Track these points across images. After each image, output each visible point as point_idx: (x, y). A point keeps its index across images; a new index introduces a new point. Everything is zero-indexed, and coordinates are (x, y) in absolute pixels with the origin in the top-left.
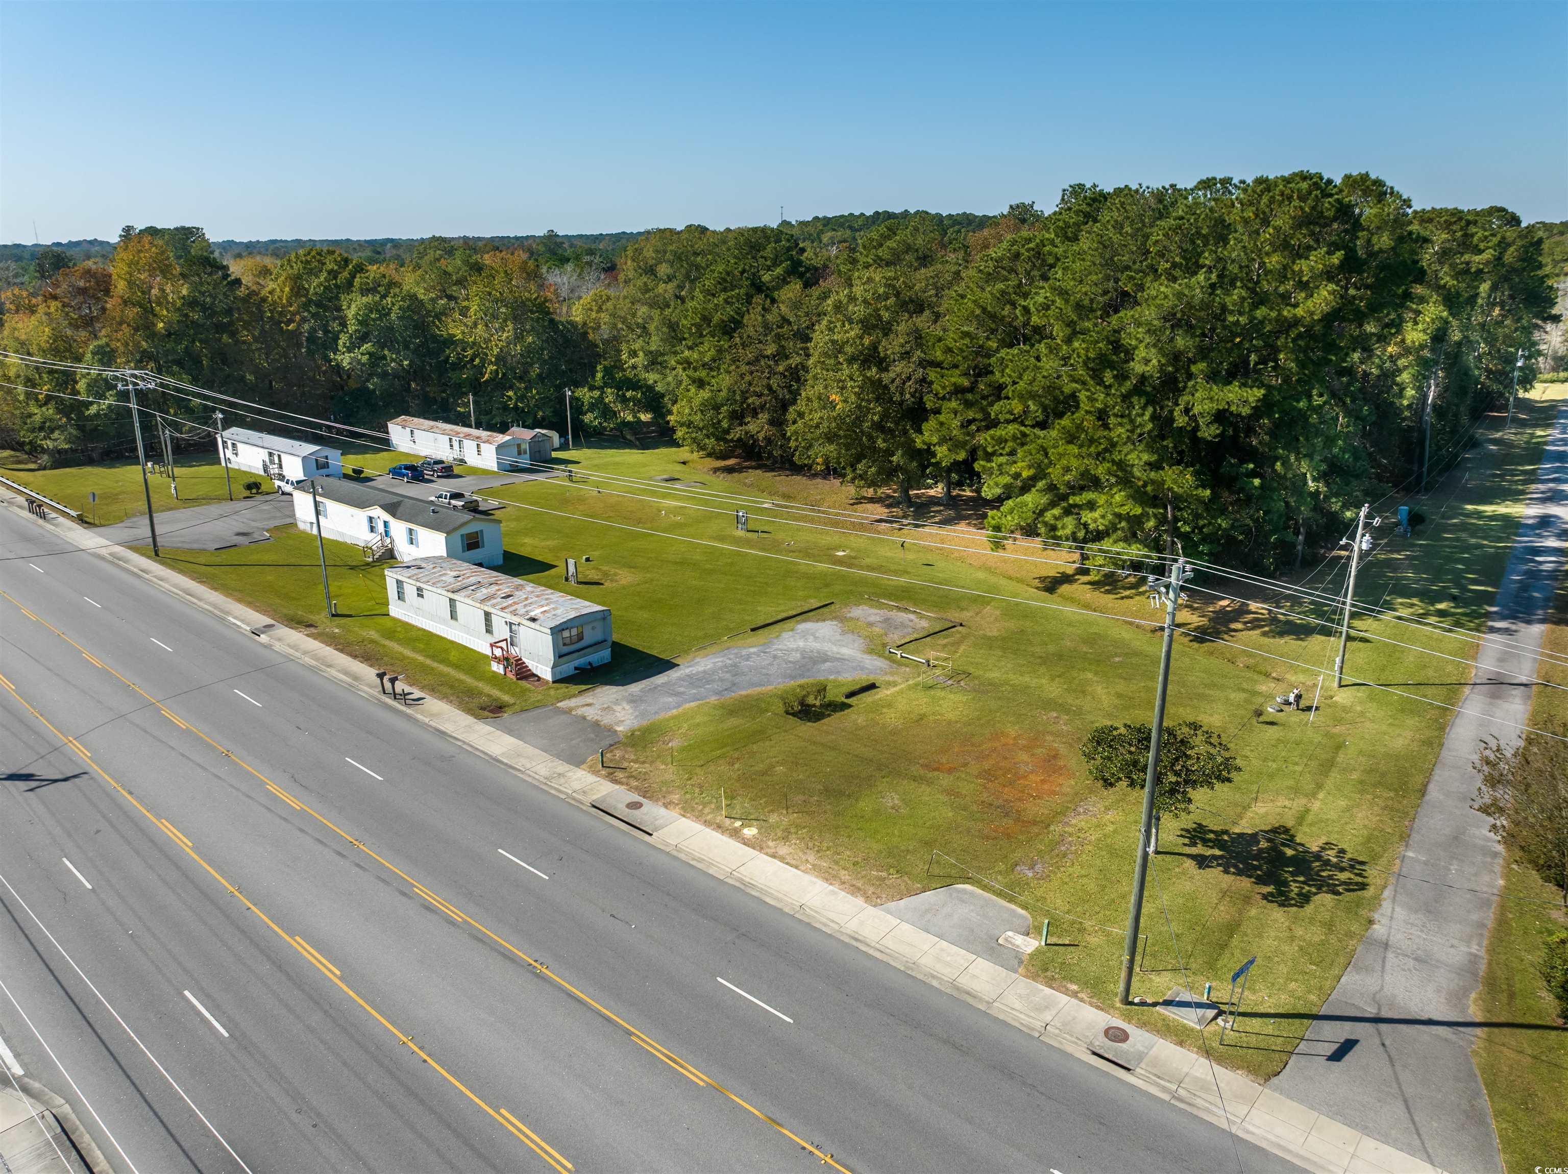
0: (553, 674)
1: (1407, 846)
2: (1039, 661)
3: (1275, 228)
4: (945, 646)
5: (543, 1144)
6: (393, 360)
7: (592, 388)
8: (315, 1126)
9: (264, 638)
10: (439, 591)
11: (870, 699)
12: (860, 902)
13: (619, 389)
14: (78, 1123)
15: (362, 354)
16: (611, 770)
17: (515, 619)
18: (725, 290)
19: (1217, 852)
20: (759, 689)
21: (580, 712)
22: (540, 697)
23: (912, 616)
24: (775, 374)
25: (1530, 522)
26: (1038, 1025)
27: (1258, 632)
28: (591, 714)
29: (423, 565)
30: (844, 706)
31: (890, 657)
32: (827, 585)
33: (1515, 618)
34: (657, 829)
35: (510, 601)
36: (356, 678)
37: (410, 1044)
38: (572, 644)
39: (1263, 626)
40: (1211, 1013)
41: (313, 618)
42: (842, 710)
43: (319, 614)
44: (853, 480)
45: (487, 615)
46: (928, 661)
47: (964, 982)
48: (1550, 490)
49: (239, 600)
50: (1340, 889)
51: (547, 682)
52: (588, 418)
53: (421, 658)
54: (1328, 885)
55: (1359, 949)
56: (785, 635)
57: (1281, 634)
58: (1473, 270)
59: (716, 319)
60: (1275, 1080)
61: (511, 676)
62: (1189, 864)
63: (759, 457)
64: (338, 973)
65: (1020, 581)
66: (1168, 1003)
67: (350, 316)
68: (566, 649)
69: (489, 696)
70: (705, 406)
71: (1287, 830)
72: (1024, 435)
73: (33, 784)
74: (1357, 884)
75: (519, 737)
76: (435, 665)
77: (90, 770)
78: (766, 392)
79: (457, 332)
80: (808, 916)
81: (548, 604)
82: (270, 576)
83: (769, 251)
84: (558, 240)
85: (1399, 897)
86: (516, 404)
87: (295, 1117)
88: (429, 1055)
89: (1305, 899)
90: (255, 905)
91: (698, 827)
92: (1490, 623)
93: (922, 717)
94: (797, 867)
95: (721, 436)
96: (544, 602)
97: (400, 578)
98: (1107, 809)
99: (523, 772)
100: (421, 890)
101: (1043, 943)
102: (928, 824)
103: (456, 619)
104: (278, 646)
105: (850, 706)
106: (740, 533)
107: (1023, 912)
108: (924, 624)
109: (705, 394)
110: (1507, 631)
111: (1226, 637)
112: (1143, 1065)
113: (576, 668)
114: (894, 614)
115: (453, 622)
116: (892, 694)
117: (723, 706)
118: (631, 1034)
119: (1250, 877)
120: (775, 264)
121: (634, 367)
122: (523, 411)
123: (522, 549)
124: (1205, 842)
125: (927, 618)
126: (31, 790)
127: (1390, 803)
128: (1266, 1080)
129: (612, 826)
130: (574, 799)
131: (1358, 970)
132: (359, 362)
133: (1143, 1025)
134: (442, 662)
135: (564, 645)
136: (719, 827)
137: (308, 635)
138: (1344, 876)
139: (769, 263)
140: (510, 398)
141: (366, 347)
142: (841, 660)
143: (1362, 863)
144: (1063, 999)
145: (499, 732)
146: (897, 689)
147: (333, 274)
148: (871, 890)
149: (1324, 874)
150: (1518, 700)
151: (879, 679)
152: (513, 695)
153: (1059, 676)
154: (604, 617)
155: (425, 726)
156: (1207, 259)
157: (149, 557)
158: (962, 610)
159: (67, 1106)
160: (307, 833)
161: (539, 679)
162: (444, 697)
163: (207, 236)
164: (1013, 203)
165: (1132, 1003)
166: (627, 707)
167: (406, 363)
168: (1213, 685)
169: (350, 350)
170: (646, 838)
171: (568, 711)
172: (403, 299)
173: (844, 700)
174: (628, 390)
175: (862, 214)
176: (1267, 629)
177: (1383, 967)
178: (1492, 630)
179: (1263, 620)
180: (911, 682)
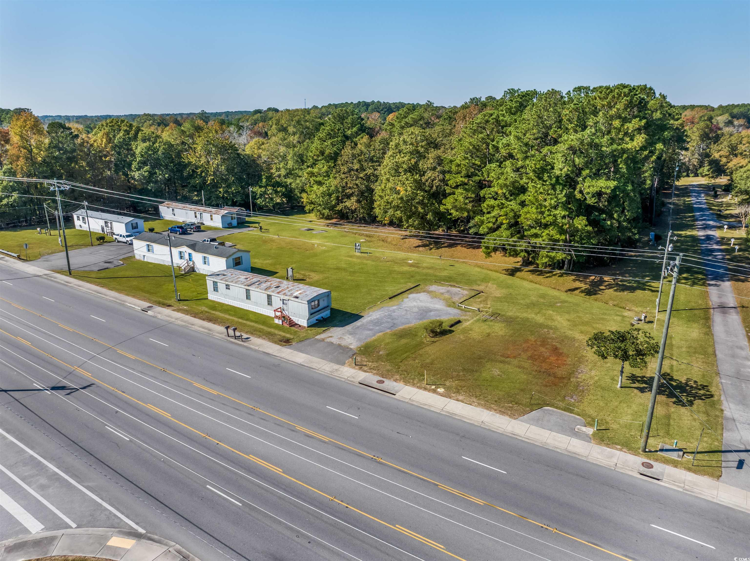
0: (308, 323)
1: (720, 377)
2: (525, 307)
3: (617, 109)
4: (481, 302)
5: (424, 538)
6: (160, 174)
7: (261, 187)
8: (309, 542)
9: (150, 313)
10: (240, 286)
11: (461, 328)
12: (507, 418)
13: (274, 187)
14: (188, 553)
15: (145, 172)
16: (360, 366)
17: (286, 298)
18: (330, 138)
19: (646, 386)
20: (407, 326)
21: (329, 340)
22: (305, 335)
23: (459, 289)
24: (358, 178)
25: (703, 238)
26: (612, 464)
27: (612, 290)
28: (335, 340)
29: (225, 274)
30: (451, 332)
31: (459, 308)
32: (412, 277)
33: (717, 279)
34: (397, 392)
35: (280, 289)
36: (210, 330)
37: (335, 500)
38: (315, 308)
39: (614, 287)
40: (681, 453)
41: (169, 302)
42: (450, 333)
43: (171, 300)
44: (408, 227)
45: (269, 297)
46: (479, 309)
47: (570, 448)
48: (704, 224)
49: (127, 295)
50: (703, 397)
51: (304, 327)
52: (259, 201)
53: (236, 319)
54: (698, 396)
55: (724, 422)
56: (406, 300)
57: (623, 290)
58: (675, 128)
59: (327, 152)
60: (721, 479)
61: (286, 326)
62: (636, 391)
63: (347, 218)
64: (281, 470)
65: (496, 271)
66: (662, 450)
67: (137, 153)
68: (313, 311)
69: (279, 335)
70: (323, 194)
71: (669, 375)
72: (502, 204)
73: (68, 391)
74: (709, 395)
75: (307, 353)
76: (245, 322)
77: (95, 383)
78: (355, 187)
79: (193, 160)
80: (487, 426)
81: (300, 290)
82: (135, 283)
83: (349, 120)
84: (207, 115)
85: (728, 399)
86: (223, 195)
87: (296, 539)
88: (347, 504)
89: (691, 403)
90: (220, 442)
91: (415, 390)
92: (708, 282)
93: (489, 335)
94: (471, 405)
95: (332, 208)
96: (297, 289)
97: (216, 280)
98: (591, 370)
99: (318, 370)
100: (299, 428)
101: (595, 429)
102: (518, 382)
103: (250, 299)
104: (159, 316)
105: (453, 331)
106: (359, 254)
107: (578, 417)
108: (466, 292)
109: (323, 189)
110: (716, 285)
111: (600, 292)
112: (665, 477)
113: (317, 320)
114: (450, 288)
115: (248, 301)
116: (469, 325)
117: (395, 334)
118: (437, 485)
119: (664, 395)
120: (353, 127)
121: (279, 176)
122: (227, 198)
123: (256, 265)
124: (638, 381)
125: (466, 289)
126: (68, 394)
127: (704, 360)
128: (718, 479)
129: (374, 392)
130: (349, 380)
131: (728, 430)
132: (143, 176)
133: (656, 460)
134: (247, 320)
135: (312, 309)
136: (425, 389)
137: (173, 310)
138: (702, 392)
139: (349, 125)
140: (220, 192)
141: (146, 168)
142: (437, 310)
143: (707, 386)
144: (618, 452)
145: (295, 352)
146: (470, 322)
147: (127, 132)
148: (509, 412)
149: (693, 392)
150: (734, 314)
151: (461, 318)
152: (291, 334)
153: (538, 313)
154: (328, 295)
155: (256, 351)
156: (590, 123)
157: (66, 275)
158: (479, 285)
159: (177, 545)
160: (227, 405)
161: (300, 326)
162: (259, 337)
163: (33, 113)
164: (472, 97)
165: (646, 452)
166: (350, 337)
167: (167, 176)
168: (605, 314)
169: (138, 170)
170: (393, 396)
171: (323, 340)
172: (164, 145)
173: (449, 328)
174: (278, 187)
175: (352, 103)
176: (615, 288)
177: (737, 428)
178: (710, 285)
179: (613, 284)
180: (475, 319)
